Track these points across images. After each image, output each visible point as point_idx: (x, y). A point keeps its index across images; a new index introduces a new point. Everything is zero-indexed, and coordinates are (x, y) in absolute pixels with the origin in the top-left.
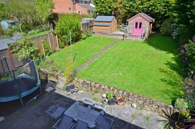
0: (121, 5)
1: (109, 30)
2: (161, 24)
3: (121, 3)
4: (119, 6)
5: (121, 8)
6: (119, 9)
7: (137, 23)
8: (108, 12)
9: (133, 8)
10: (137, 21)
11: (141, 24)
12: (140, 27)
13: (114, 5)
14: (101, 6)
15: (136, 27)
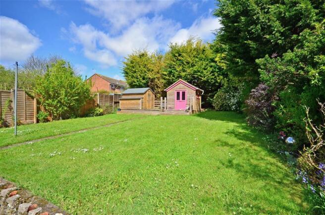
0: (158, 75)
1: (141, 104)
2: (212, 97)
3: (158, 73)
4: (156, 76)
5: (158, 78)
6: (156, 80)
7: (178, 93)
8: (141, 83)
9: (174, 76)
10: (178, 90)
11: (184, 93)
12: (184, 98)
13: (150, 75)
14: (133, 77)
15: (178, 98)
